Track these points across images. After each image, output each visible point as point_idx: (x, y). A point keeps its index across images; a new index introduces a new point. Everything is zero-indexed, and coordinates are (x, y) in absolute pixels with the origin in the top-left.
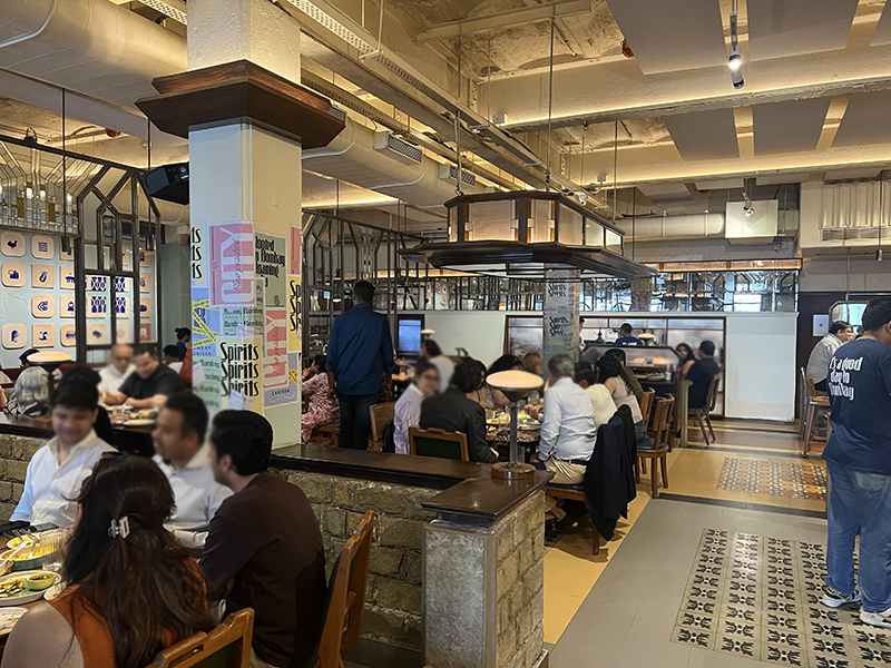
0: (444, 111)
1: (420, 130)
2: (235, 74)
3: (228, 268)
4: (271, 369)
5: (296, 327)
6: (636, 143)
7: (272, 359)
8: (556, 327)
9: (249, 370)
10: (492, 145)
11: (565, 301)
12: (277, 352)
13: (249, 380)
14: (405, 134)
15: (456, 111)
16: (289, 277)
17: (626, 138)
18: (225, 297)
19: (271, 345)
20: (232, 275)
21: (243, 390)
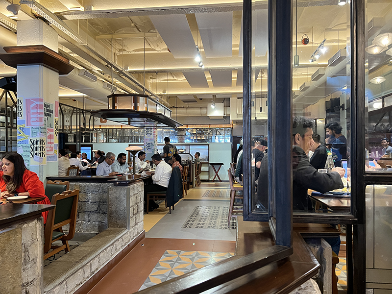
0: (106, 64)
1: (96, 69)
2: (38, 49)
3: (33, 113)
4: (49, 149)
5: (57, 135)
6: (175, 80)
7: (49, 145)
8: (149, 146)
9: (42, 148)
10: (124, 77)
11: (152, 137)
12: (51, 143)
13: (42, 152)
14: (91, 71)
15: (111, 65)
16: (55, 118)
17: (172, 78)
18: (32, 123)
19: (49, 140)
20: (35, 116)
21: (39, 155)
